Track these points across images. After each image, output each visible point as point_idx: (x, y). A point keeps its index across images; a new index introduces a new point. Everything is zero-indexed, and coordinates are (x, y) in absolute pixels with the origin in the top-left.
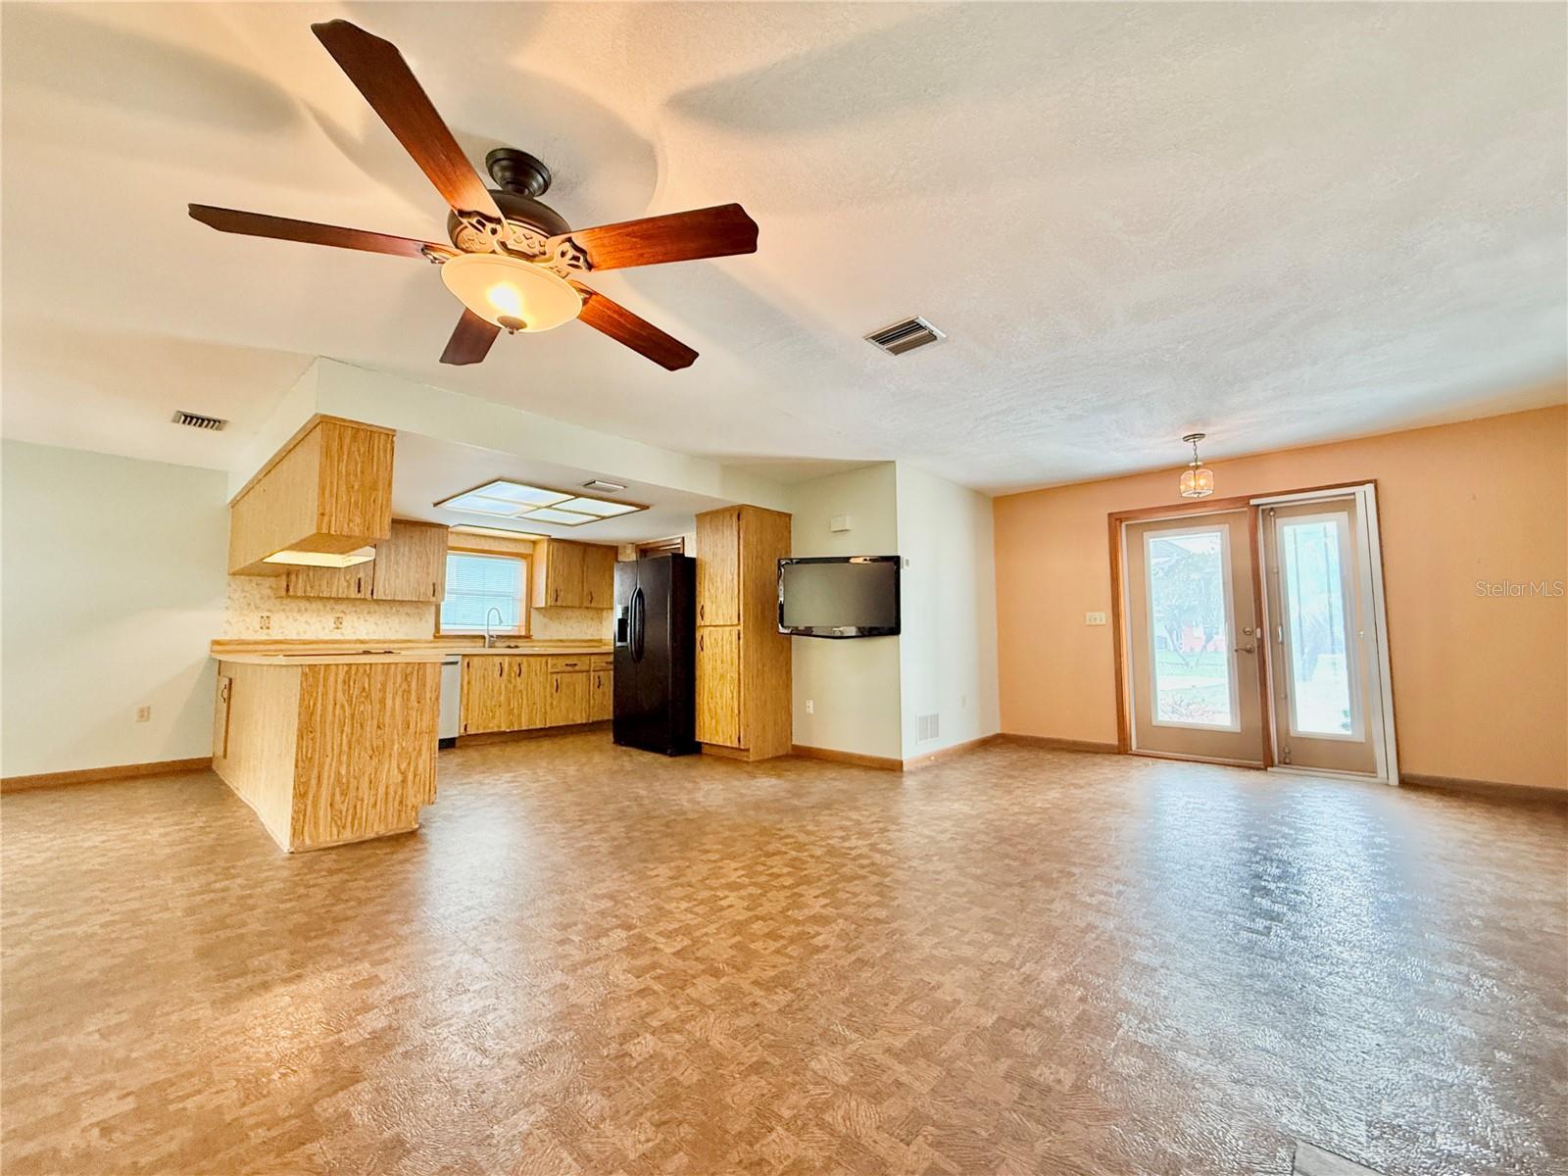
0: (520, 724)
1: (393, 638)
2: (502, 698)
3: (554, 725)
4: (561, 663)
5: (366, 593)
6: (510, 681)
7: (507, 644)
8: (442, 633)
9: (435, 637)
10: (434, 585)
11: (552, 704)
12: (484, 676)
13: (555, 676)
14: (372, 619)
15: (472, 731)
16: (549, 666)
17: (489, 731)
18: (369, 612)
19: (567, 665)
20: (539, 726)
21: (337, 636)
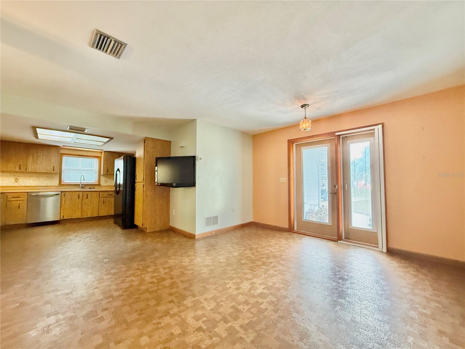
0: (87, 215)
1: (41, 185)
3: (102, 215)
4: (105, 194)
5: (23, 169)
6: (82, 200)
7: (89, 187)
8: (62, 183)
9: (59, 185)
10: (54, 167)
11: (101, 208)
12: (71, 199)
13: (103, 199)
14: (32, 179)
15: (66, 218)
16: (100, 195)
17: (73, 218)
18: (30, 177)
19: (108, 195)
20: (95, 215)
21: (16, 184)
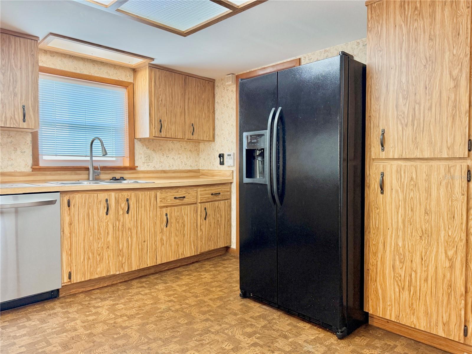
2: (110, 238)
6: (118, 219)
7: (111, 176)
9: (34, 169)
10: (24, 108)
12: (88, 215)
16: (158, 200)
